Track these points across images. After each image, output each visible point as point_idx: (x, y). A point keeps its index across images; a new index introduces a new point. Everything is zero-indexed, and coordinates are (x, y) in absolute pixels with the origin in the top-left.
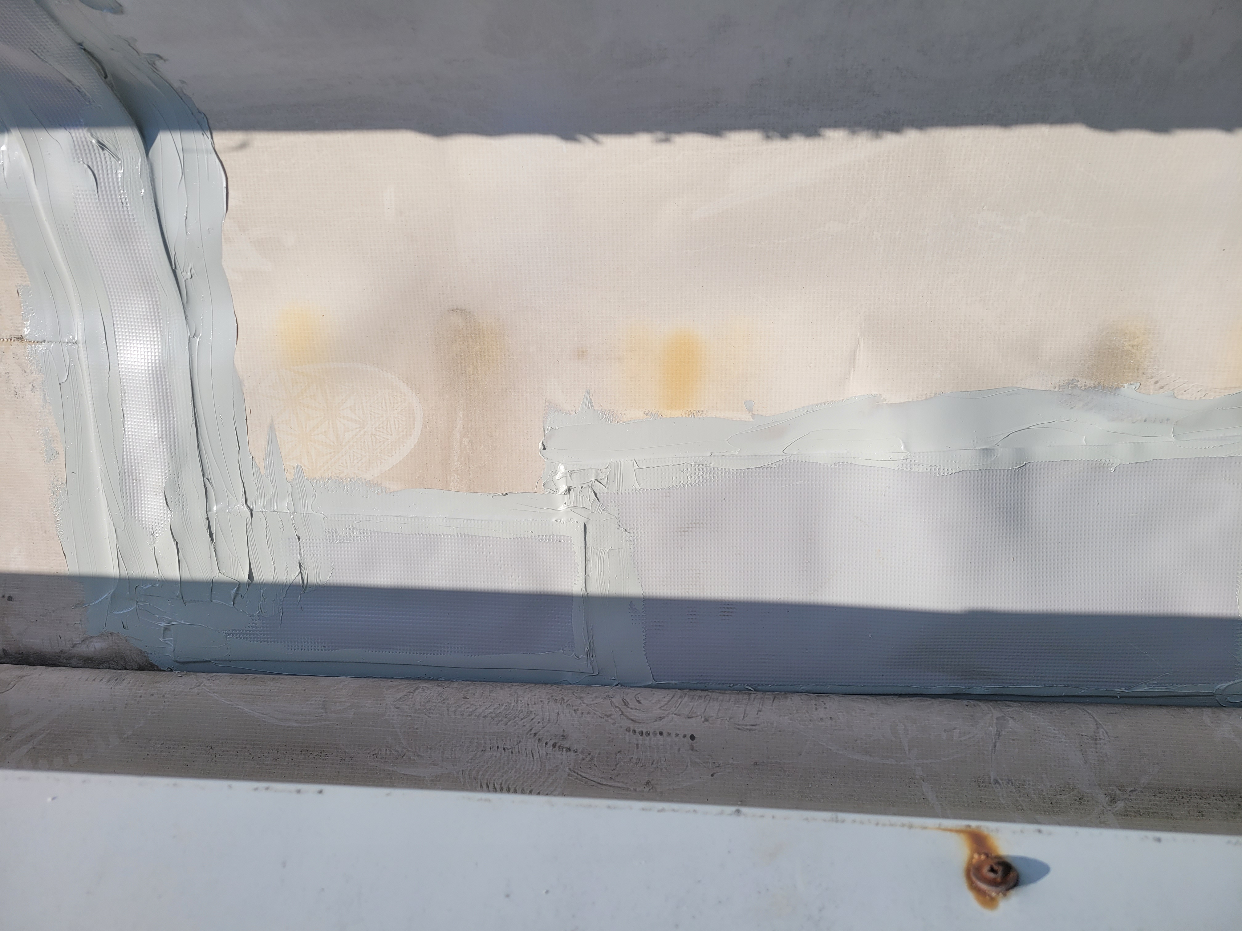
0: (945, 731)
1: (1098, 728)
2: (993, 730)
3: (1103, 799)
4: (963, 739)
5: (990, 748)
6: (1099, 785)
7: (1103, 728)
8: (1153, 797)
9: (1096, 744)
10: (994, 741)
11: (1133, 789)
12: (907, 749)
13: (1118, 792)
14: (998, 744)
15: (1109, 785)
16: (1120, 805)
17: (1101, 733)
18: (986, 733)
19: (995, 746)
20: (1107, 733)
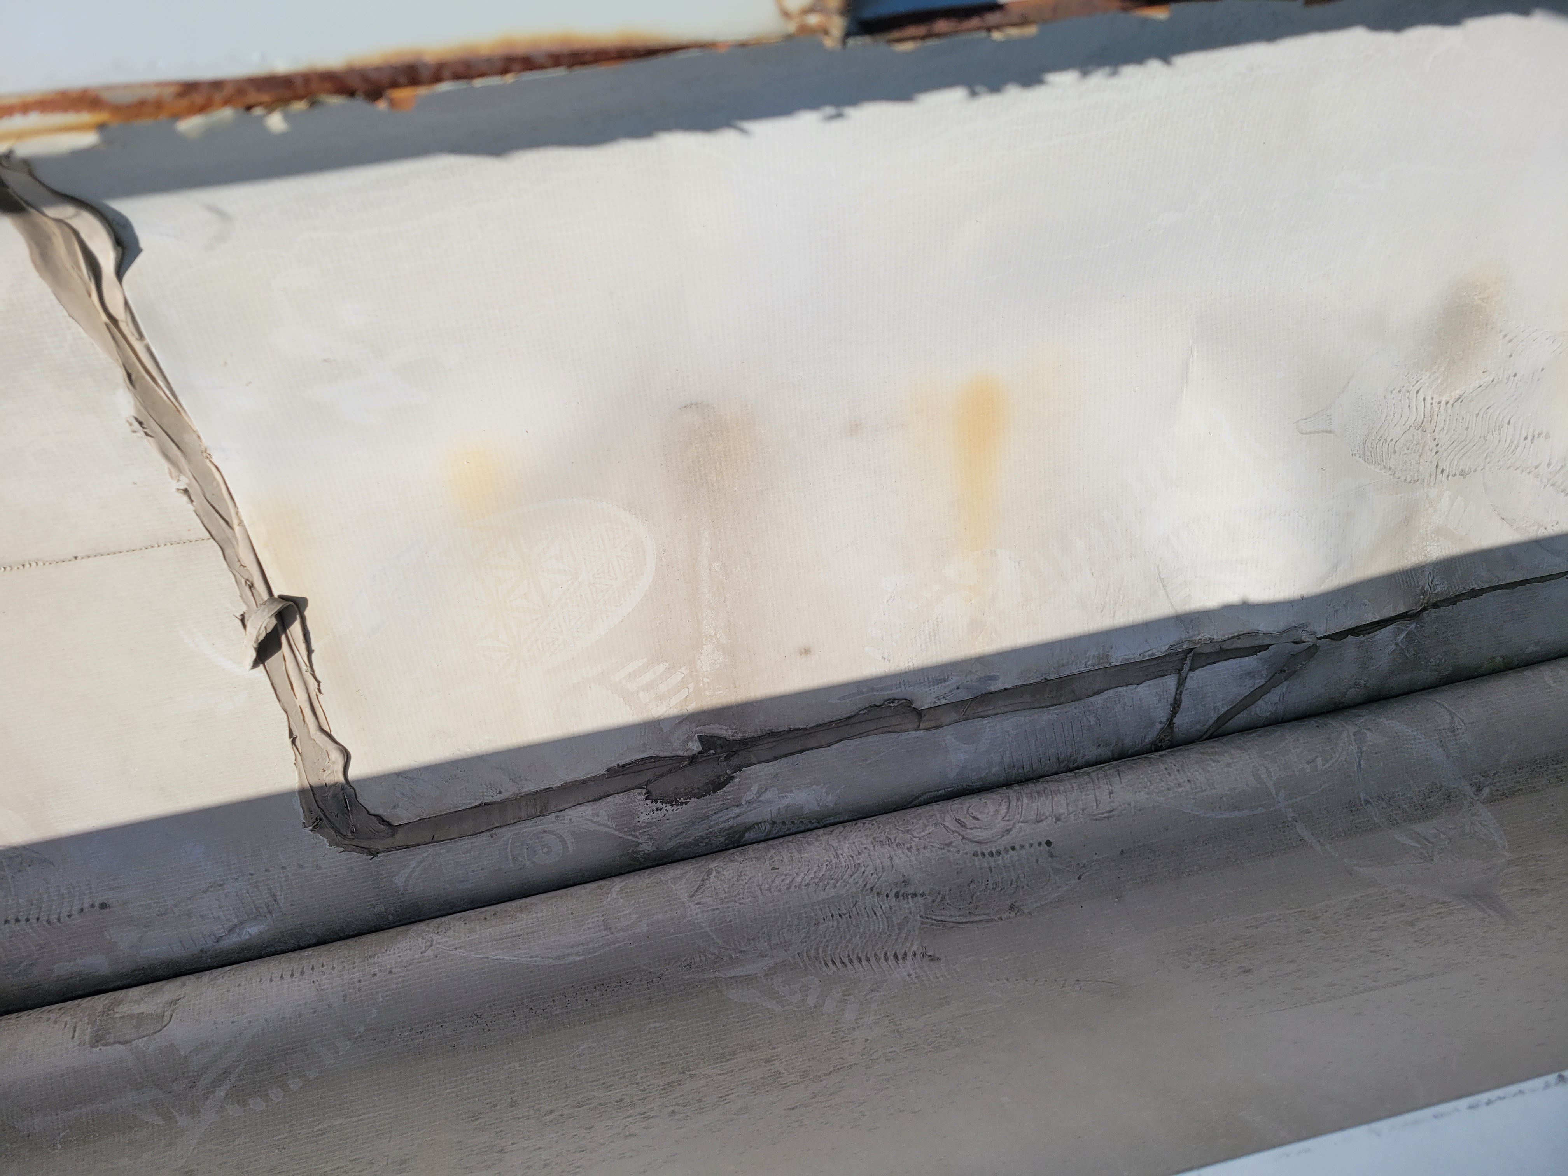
2: (1353, 748)
3: (1470, 790)
5: (1356, 769)
6: (1464, 777)
8: (1515, 775)
9: (1455, 735)
10: (1357, 760)
11: (1495, 772)
12: (1274, 792)
13: (1482, 779)
14: (1362, 762)
15: (1473, 774)
16: (1486, 791)
17: (1457, 723)
18: (1348, 754)
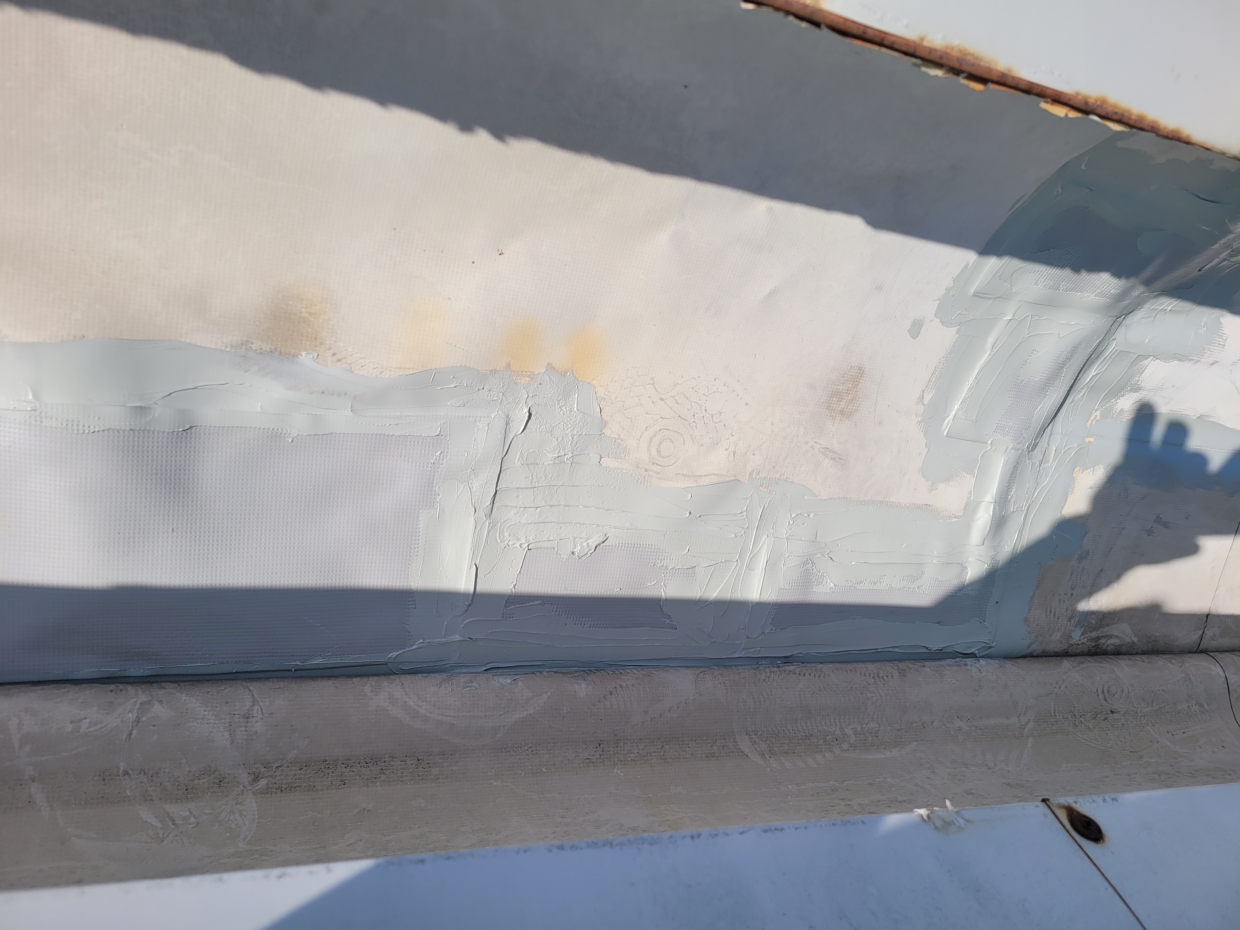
0: (72, 722)
1: (253, 705)
4: (92, 729)
7: (259, 705)
19: (130, 734)
20: (262, 710)
